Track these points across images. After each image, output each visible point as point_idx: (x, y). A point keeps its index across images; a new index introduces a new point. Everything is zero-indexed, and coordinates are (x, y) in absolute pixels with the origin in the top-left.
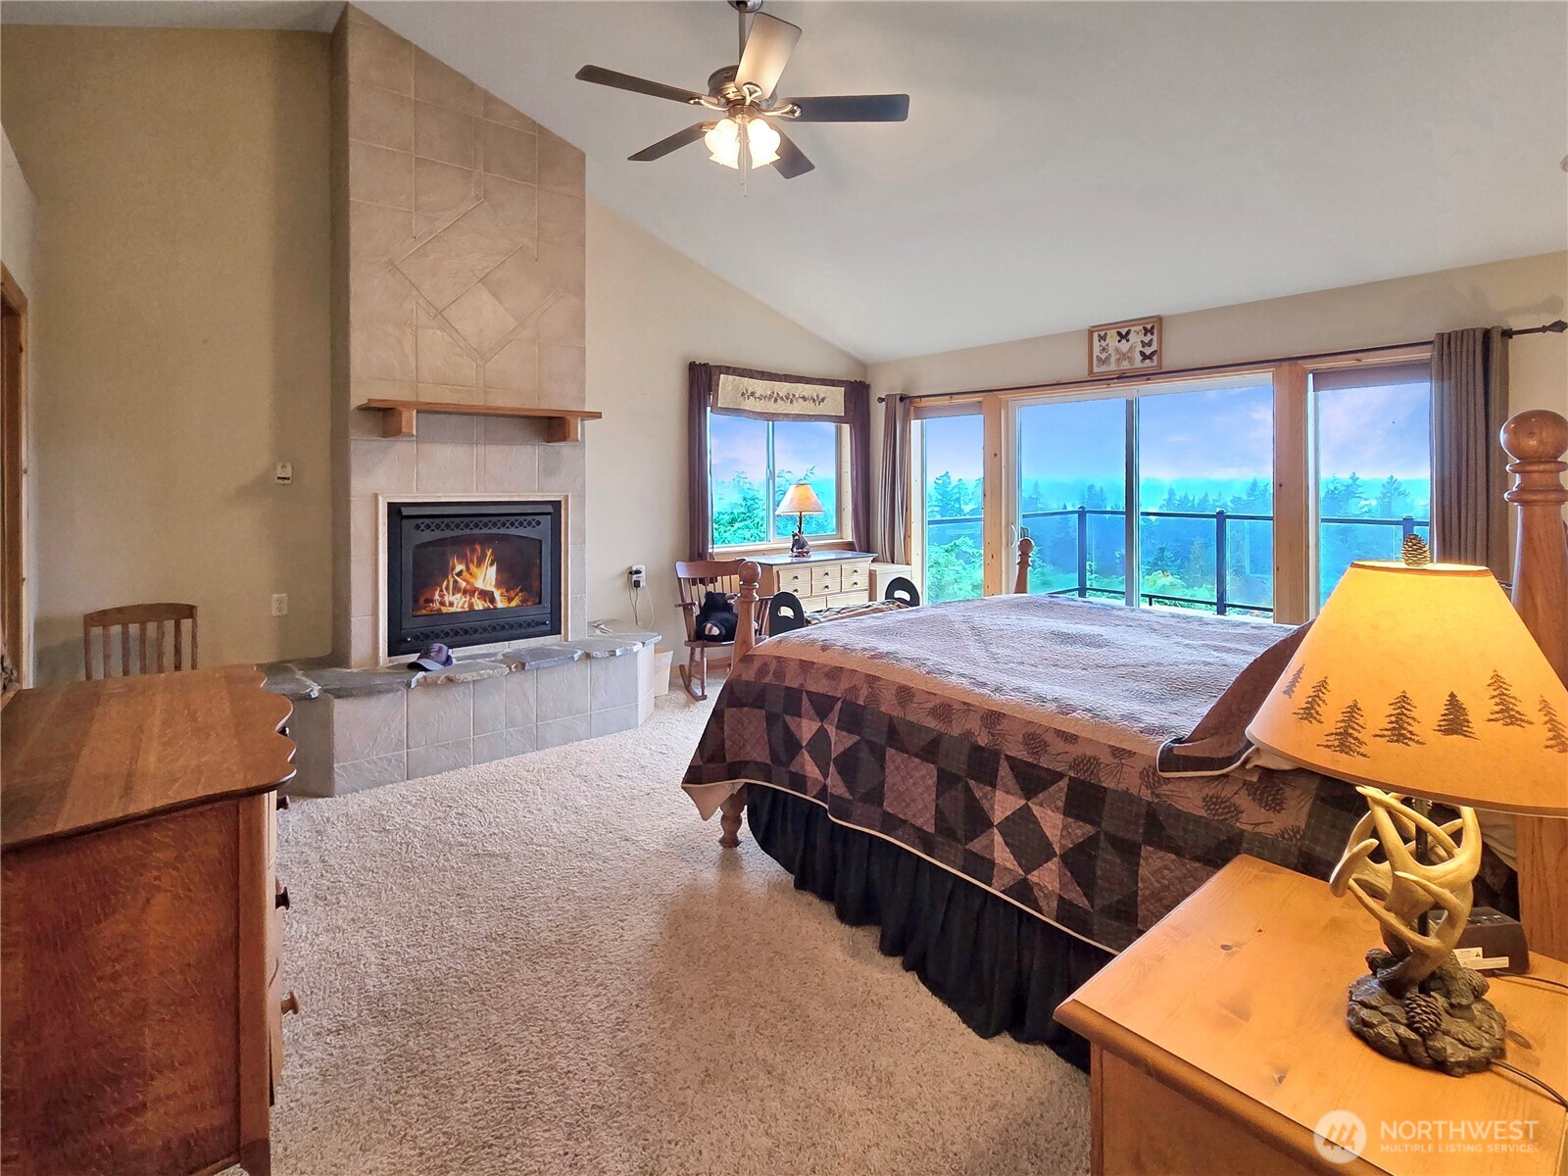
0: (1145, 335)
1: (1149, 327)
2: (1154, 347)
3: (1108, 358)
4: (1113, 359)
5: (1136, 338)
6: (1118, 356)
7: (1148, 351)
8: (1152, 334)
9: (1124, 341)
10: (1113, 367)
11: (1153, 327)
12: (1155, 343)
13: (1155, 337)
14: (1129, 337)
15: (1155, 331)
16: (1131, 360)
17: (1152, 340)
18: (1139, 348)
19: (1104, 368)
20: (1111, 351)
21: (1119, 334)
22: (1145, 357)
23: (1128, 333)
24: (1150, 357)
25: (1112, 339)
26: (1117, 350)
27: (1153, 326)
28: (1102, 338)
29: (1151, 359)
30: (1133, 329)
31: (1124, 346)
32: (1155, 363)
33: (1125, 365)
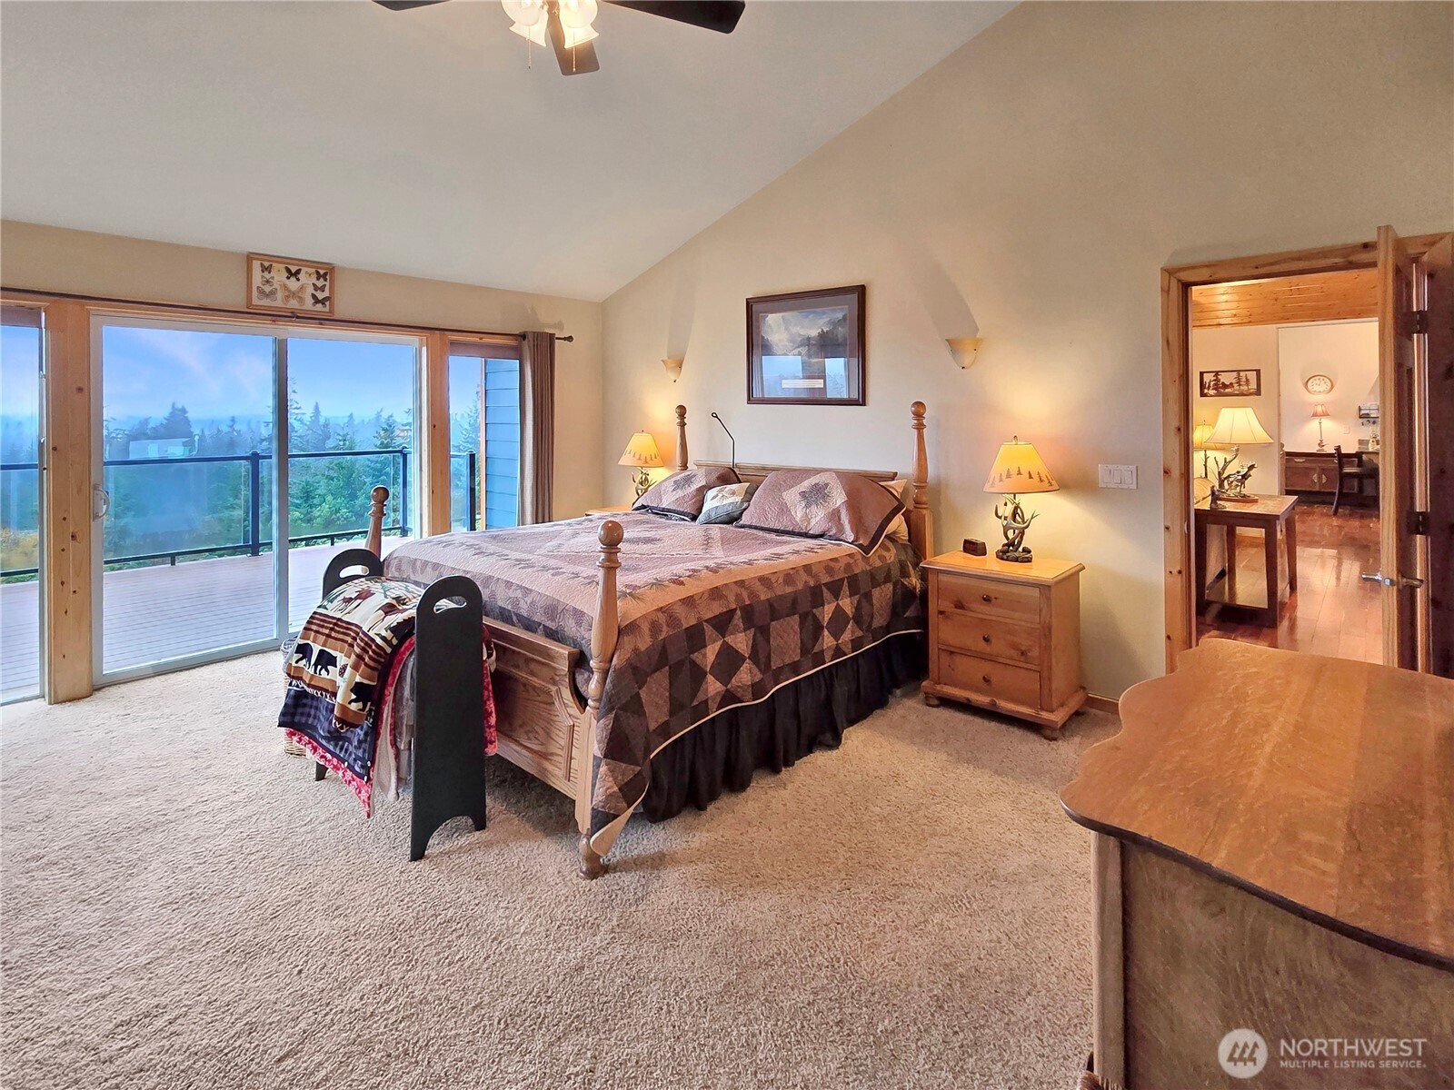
0: (318, 279)
1: (322, 272)
2: (326, 294)
3: (273, 293)
4: (280, 295)
5: (307, 279)
6: (287, 294)
7: (320, 296)
8: (326, 280)
9: (293, 279)
10: (278, 302)
11: (326, 274)
12: (327, 289)
13: (327, 283)
14: (299, 276)
15: (328, 277)
16: (301, 300)
17: (325, 285)
18: (310, 290)
19: (266, 302)
20: (276, 285)
21: (288, 270)
22: (317, 301)
23: (298, 272)
24: (323, 302)
25: (279, 276)
26: (285, 287)
27: (325, 272)
28: (267, 269)
29: (323, 304)
30: (304, 270)
31: (293, 284)
32: (327, 309)
33: (294, 304)
